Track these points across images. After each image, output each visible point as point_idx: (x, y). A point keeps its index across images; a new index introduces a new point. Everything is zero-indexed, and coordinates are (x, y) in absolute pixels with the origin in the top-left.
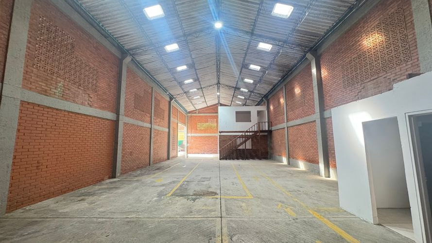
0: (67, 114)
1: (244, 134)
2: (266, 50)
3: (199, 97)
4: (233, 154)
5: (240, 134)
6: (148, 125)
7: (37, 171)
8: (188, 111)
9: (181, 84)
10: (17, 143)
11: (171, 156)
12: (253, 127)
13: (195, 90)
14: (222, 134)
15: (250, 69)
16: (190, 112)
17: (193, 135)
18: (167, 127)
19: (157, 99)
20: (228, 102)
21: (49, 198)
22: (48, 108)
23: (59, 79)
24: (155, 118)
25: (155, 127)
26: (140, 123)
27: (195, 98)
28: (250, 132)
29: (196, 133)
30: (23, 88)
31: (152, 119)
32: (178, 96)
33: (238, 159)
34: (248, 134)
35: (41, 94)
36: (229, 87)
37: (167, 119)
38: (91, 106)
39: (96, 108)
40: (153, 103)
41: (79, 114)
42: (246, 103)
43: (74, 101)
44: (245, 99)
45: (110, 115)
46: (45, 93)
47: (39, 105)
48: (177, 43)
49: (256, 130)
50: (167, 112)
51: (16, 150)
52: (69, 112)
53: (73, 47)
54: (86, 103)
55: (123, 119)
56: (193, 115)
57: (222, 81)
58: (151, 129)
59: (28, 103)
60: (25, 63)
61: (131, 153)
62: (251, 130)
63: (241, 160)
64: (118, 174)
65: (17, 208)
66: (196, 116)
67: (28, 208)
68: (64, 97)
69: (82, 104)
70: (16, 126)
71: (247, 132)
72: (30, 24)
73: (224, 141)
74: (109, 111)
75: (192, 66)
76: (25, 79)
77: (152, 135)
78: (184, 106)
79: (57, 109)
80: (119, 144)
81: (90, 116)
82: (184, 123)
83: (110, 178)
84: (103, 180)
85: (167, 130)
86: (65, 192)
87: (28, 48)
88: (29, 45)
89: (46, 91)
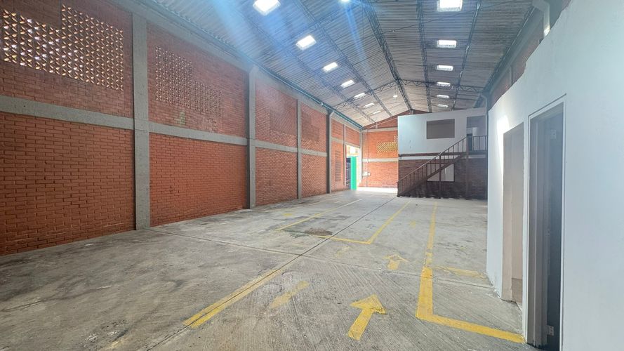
0: (192, 141)
1: (438, 158)
2: (456, 10)
3: (372, 104)
4: (420, 189)
5: (431, 158)
6: (294, 150)
7: (170, 195)
8: (363, 126)
9: (337, 89)
10: (151, 170)
11: (332, 188)
12: (456, 146)
13: (363, 94)
14: (403, 158)
15: (439, 48)
16: (366, 128)
17: (370, 160)
18: (325, 149)
19: (305, 114)
20: (423, 106)
21: (183, 219)
22: (174, 137)
23: (180, 108)
24: (303, 140)
25: (302, 151)
26: (281, 148)
27: (367, 106)
28: (449, 154)
29: (375, 158)
30: (150, 120)
31: (299, 141)
32: (340, 106)
33: (428, 196)
34: (446, 157)
35: (166, 124)
36: (417, 83)
37: (325, 140)
38: (216, 132)
39: (222, 133)
40: (299, 120)
41: (203, 141)
42: (454, 105)
43: (198, 129)
44: (450, 98)
45: (238, 140)
46: (169, 123)
47: (165, 135)
48: (311, 33)
49: (461, 151)
50: (325, 130)
51: (151, 176)
52: (193, 140)
53: (191, 71)
54: (211, 129)
55: (255, 144)
56: (370, 131)
57: (402, 75)
58: (298, 153)
59: (156, 134)
60: (149, 98)
61: (270, 183)
62: (451, 151)
63: (432, 199)
64: (252, 205)
65: (159, 224)
66: (375, 133)
67: (166, 225)
68: (187, 125)
69: (207, 130)
70: (148, 155)
71: (444, 154)
72: (148, 59)
73: (405, 168)
74: (237, 135)
75: (343, 62)
76: (150, 112)
77: (300, 162)
78: (353, 119)
79: (182, 138)
80: (251, 172)
81: (216, 142)
82: (357, 144)
83: (244, 208)
84: (236, 209)
85: (325, 155)
86: (198, 217)
87: (149, 82)
88: (150, 79)
89: (170, 121)
